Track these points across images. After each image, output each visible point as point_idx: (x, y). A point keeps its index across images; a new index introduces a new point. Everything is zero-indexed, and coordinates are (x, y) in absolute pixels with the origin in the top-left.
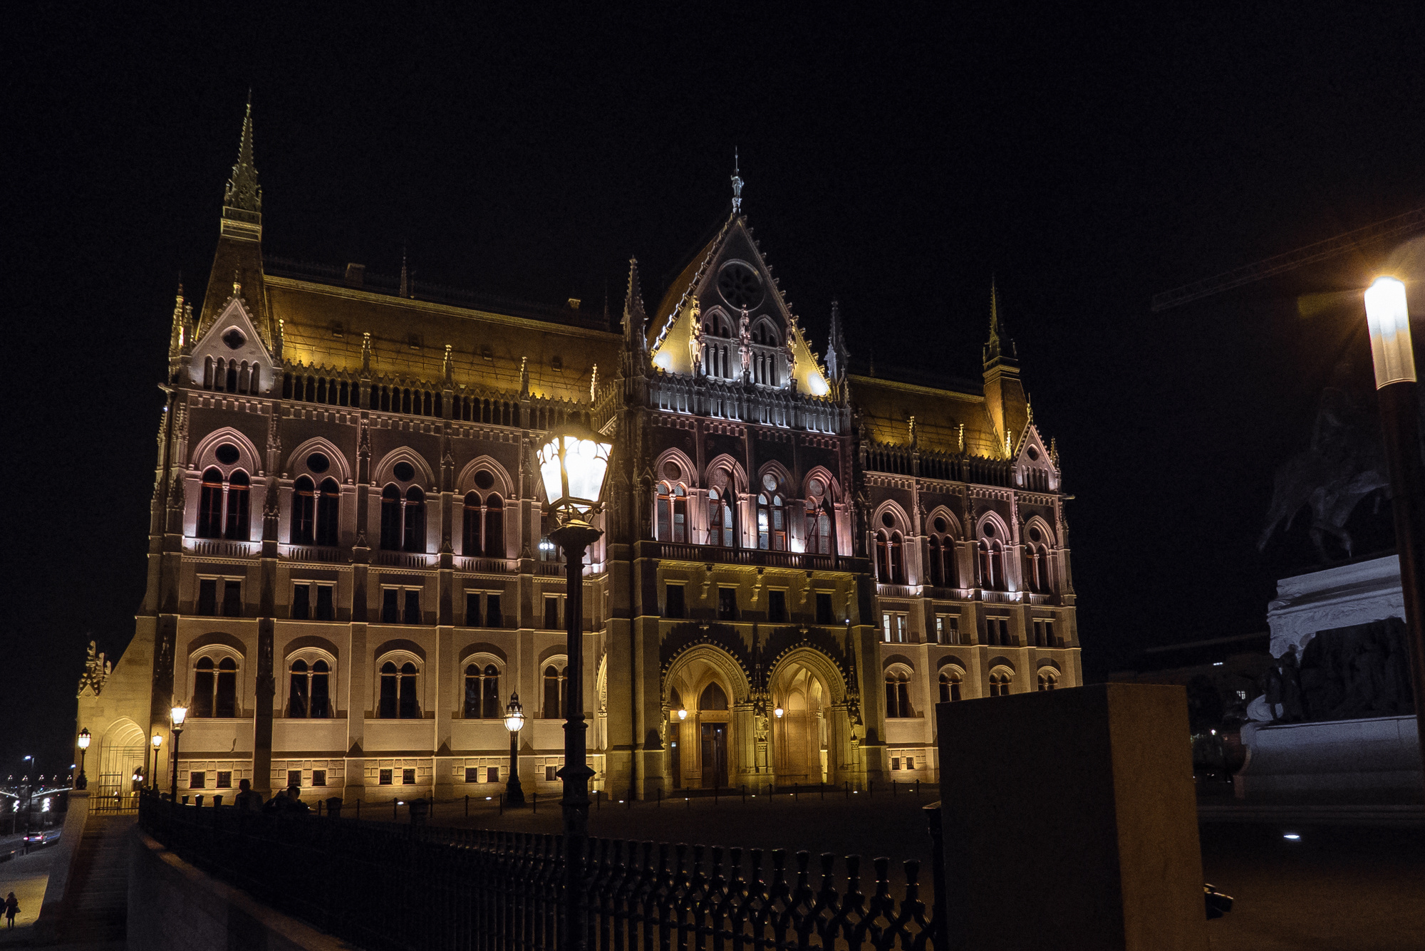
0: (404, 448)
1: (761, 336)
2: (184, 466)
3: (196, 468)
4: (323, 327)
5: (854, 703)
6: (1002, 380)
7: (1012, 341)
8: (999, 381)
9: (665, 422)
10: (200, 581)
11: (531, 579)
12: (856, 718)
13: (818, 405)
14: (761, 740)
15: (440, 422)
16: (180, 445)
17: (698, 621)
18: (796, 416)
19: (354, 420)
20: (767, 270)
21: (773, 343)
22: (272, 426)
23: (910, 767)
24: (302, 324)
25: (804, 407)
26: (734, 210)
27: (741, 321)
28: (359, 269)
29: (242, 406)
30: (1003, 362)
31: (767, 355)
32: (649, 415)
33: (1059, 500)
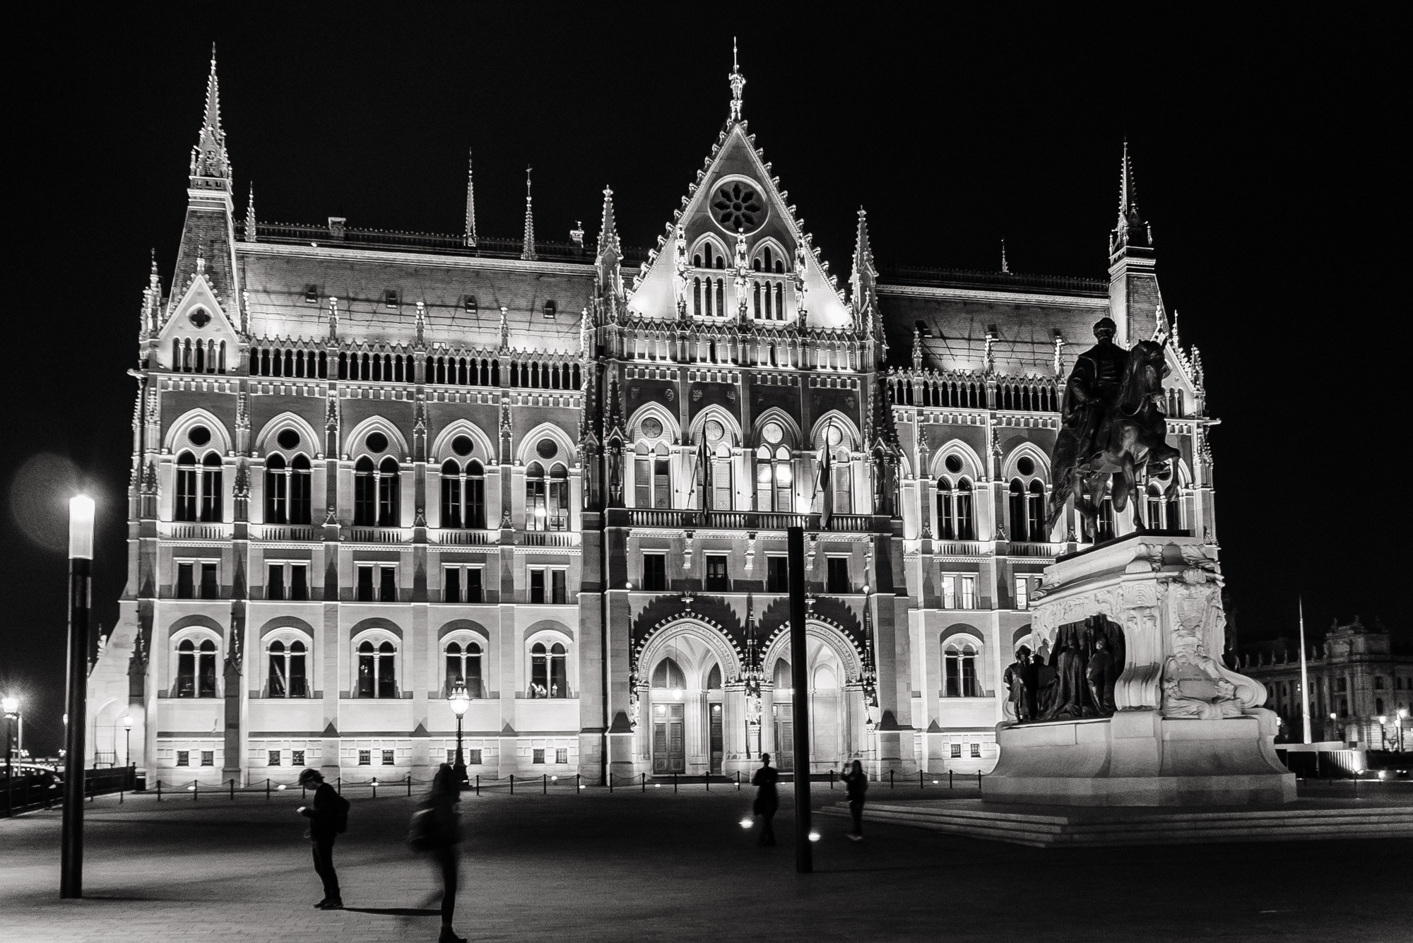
0: (376, 418)
1: (766, 263)
2: (157, 451)
3: (170, 452)
4: (296, 293)
5: (870, 682)
6: (1128, 277)
7: (1147, 225)
8: (1125, 278)
9: (642, 374)
10: (177, 565)
11: (511, 552)
12: (872, 699)
13: (834, 339)
14: (753, 723)
15: (412, 388)
16: (153, 431)
17: (680, 593)
18: (804, 353)
19: (323, 393)
20: (772, 183)
21: (780, 269)
22: (240, 405)
23: (976, 754)
24: (274, 292)
25: (816, 343)
26: (733, 115)
27: (737, 248)
28: (340, 223)
29: (210, 387)
30: (1130, 253)
31: (773, 284)
32: (622, 367)
33: (1198, 427)
